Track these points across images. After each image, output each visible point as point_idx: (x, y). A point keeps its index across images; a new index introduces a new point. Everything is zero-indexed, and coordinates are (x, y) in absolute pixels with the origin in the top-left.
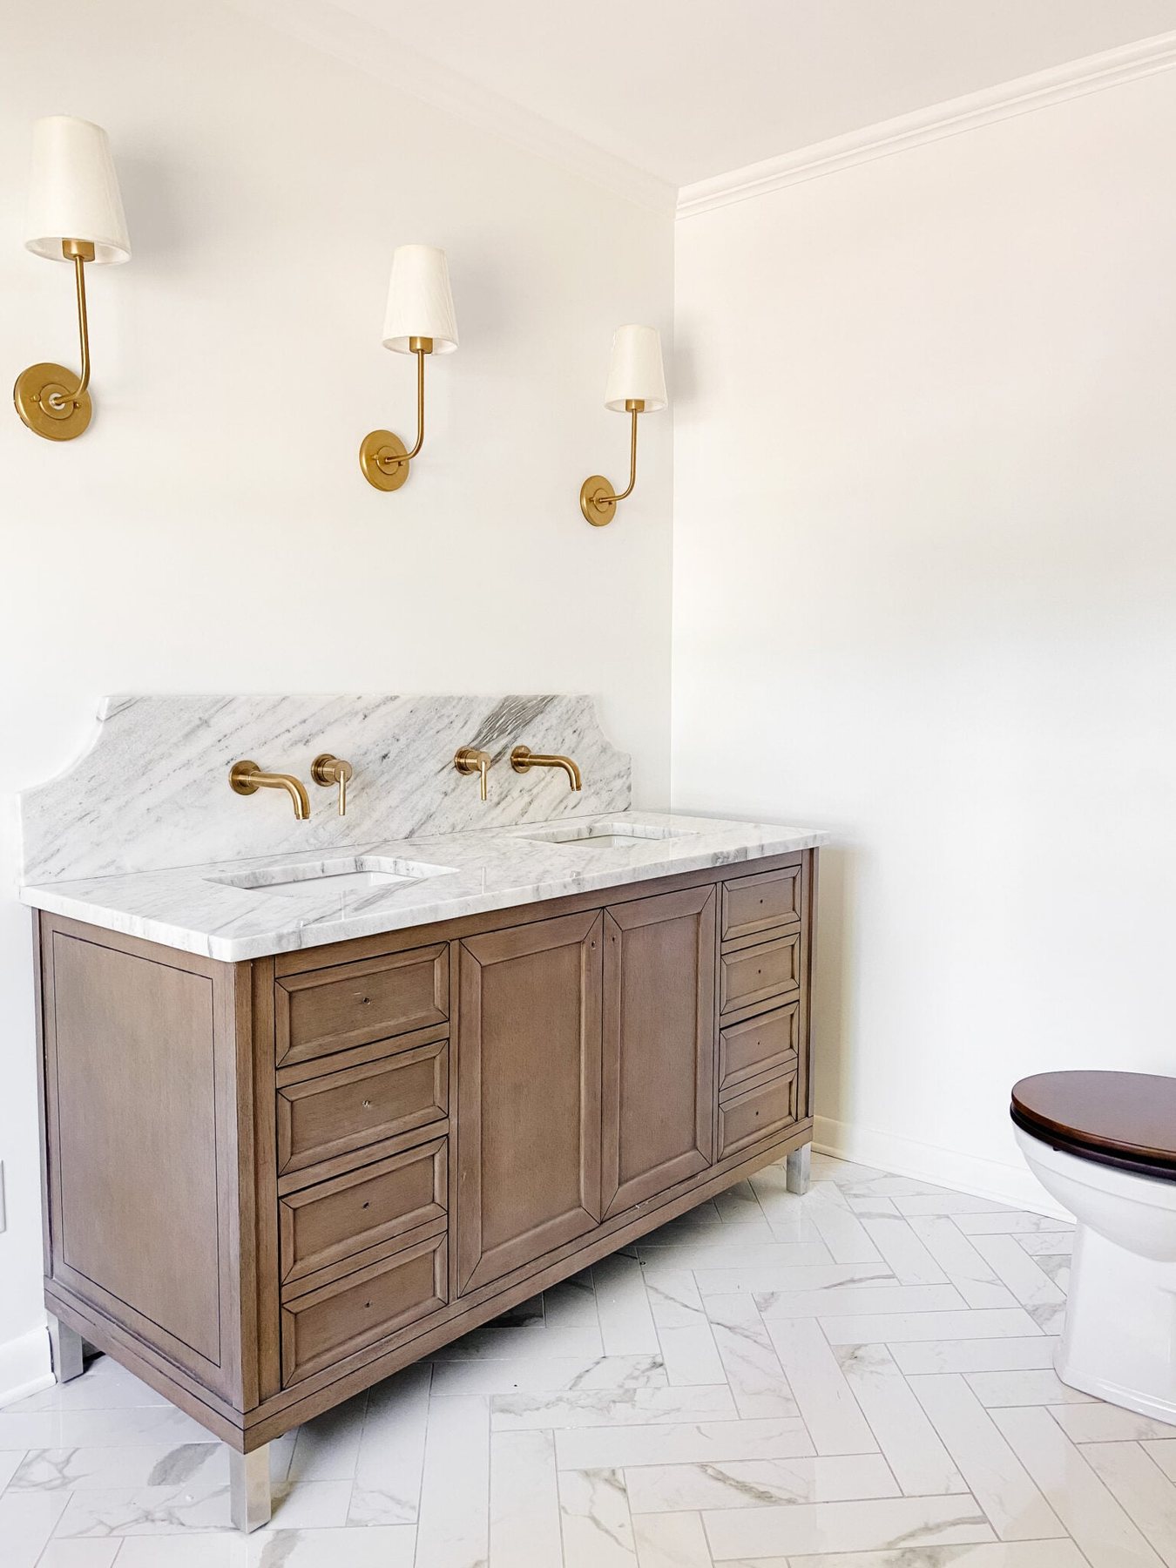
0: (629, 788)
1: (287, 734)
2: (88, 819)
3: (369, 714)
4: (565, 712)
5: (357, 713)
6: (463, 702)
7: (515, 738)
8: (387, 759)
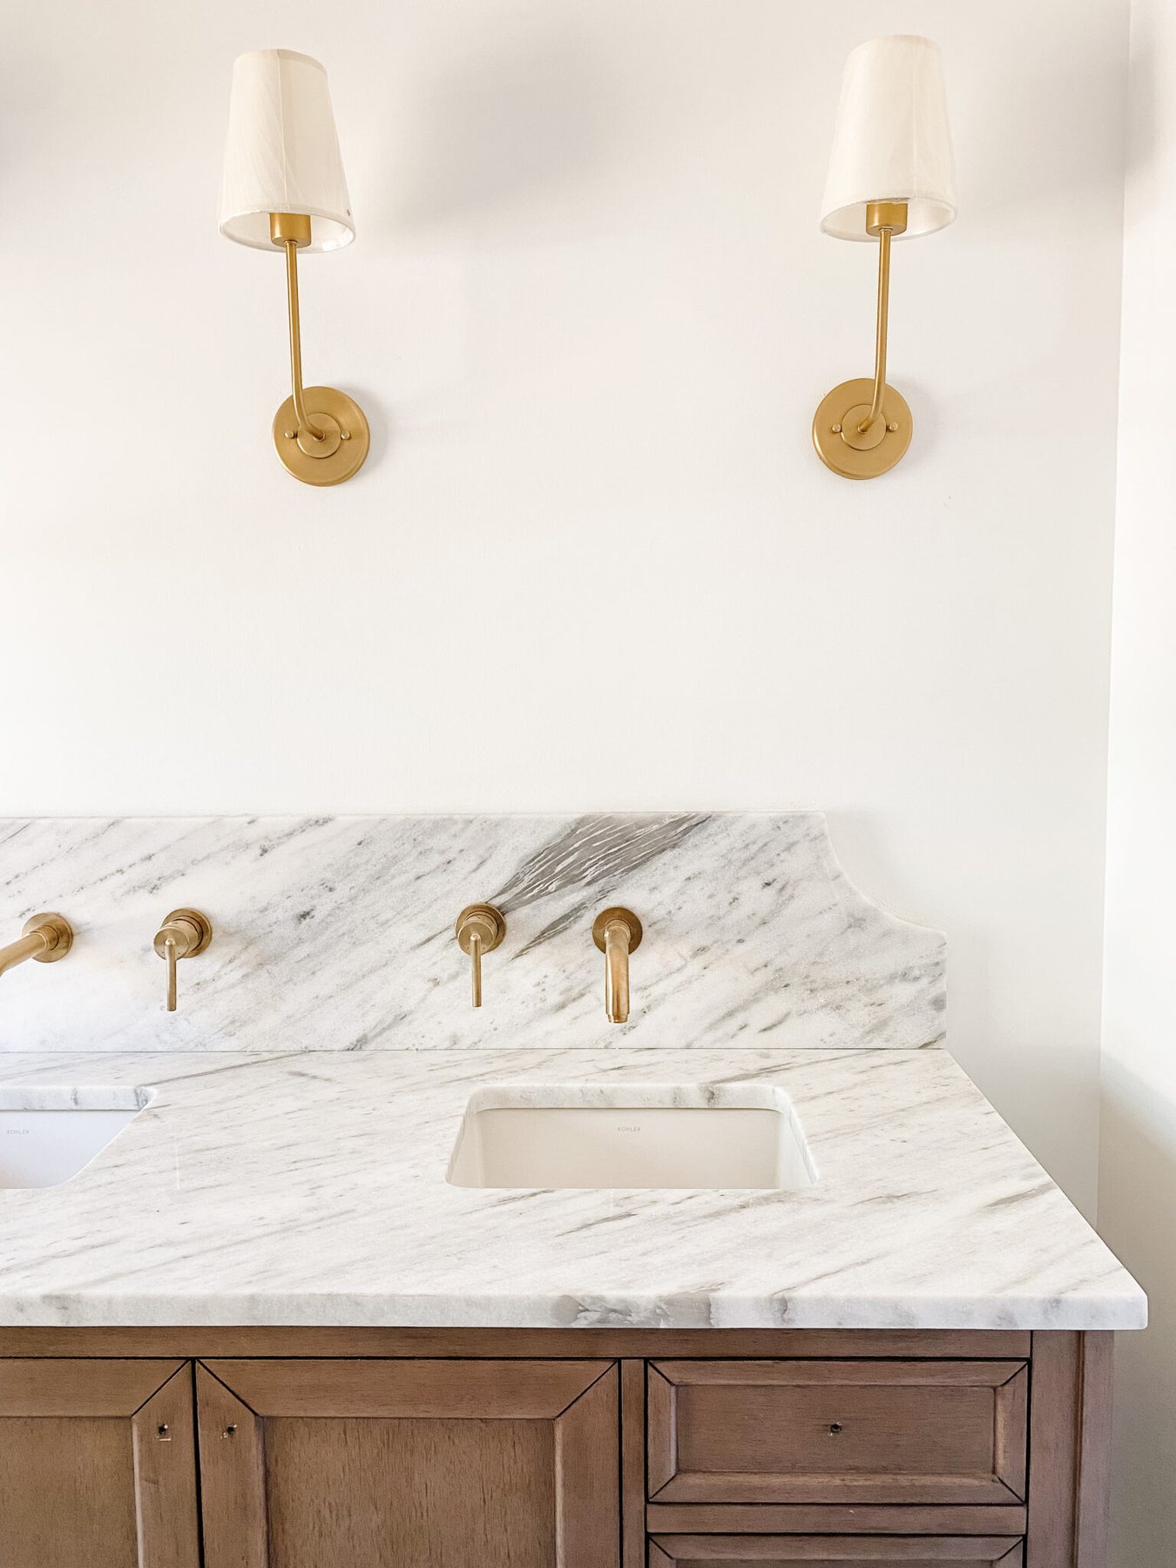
0: (939, 1004)
1: (120, 877)
3: (273, 847)
4: (739, 844)
5: (247, 846)
6: (473, 828)
7: (604, 893)
8: (308, 920)
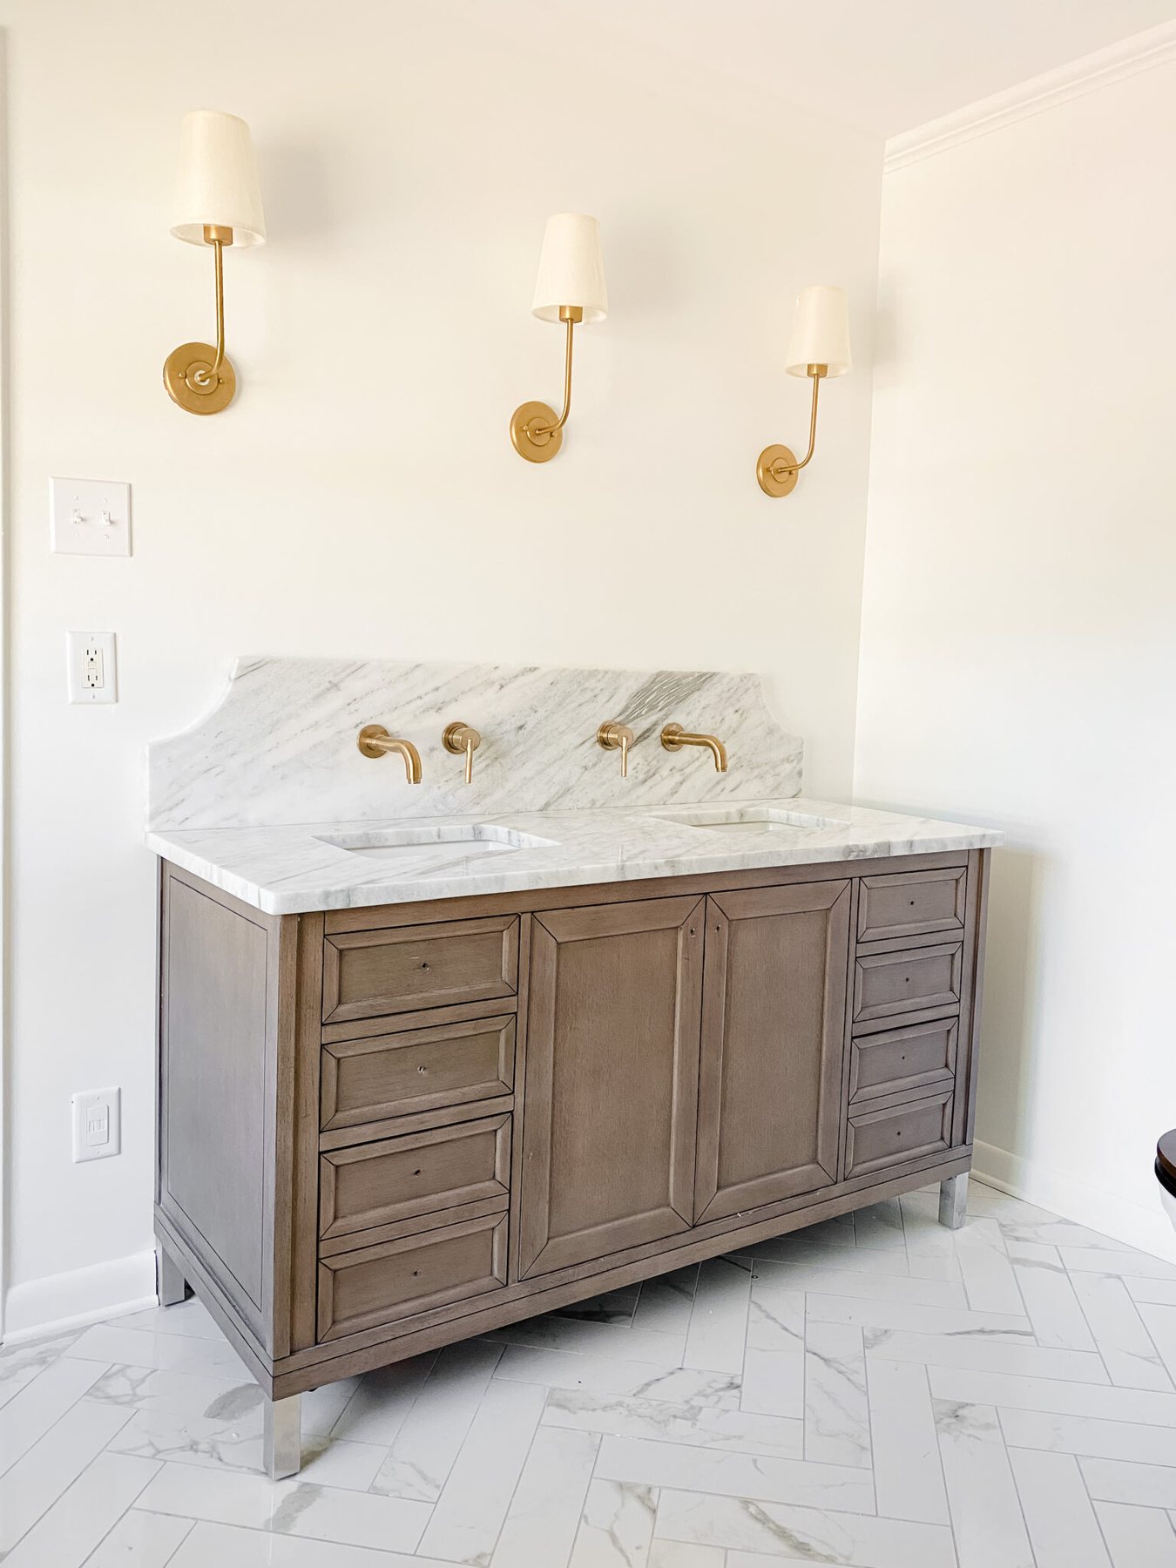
0: (800, 774)
1: (419, 702)
2: (214, 771)
3: (506, 684)
4: (726, 689)
6: (608, 676)
7: (667, 716)
8: (523, 730)
